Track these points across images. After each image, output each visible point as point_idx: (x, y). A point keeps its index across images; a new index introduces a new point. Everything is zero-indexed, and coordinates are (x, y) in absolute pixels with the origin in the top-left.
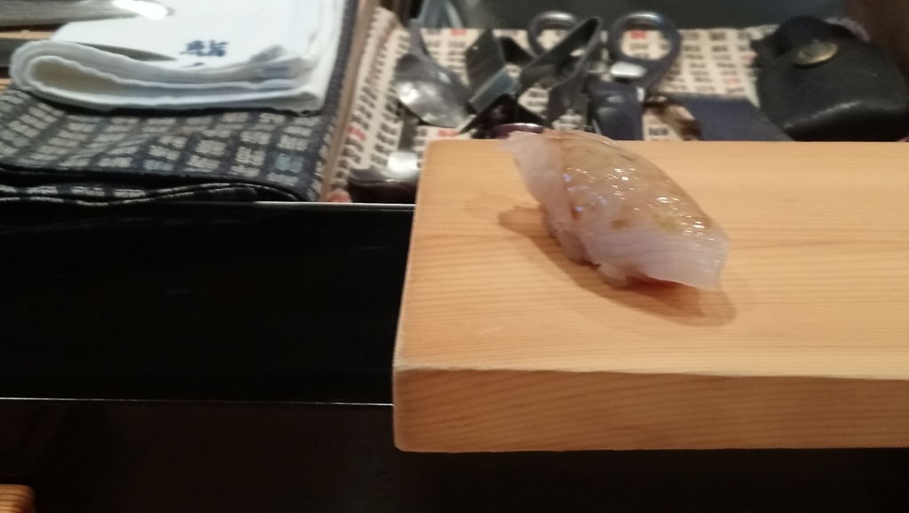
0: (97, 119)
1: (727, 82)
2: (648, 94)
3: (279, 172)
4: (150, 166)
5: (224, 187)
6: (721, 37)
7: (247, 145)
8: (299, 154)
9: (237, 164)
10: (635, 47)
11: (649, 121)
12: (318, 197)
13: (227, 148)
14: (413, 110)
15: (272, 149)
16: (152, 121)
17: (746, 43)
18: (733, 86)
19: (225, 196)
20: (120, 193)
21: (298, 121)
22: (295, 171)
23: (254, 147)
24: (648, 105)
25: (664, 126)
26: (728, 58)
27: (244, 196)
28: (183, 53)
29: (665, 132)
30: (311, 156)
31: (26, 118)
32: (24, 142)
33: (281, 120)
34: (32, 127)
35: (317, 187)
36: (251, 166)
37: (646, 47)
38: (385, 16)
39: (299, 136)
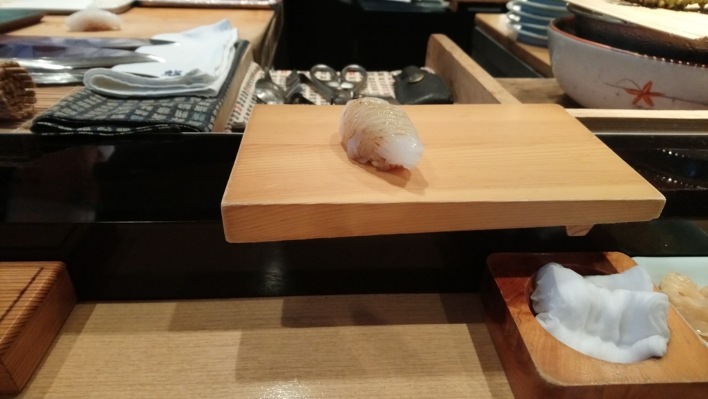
0: (120, 101)
1: (384, 90)
2: (355, 94)
3: (194, 120)
4: (133, 118)
5: (165, 126)
6: (383, 75)
7: (180, 109)
8: (203, 113)
9: (175, 117)
10: (351, 78)
12: (210, 131)
13: (171, 111)
14: (263, 100)
15: (192, 111)
16: (144, 101)
17: (391, 77)
18: (386, 92)
19: (166, 130)
20: (119, 130)
21: (207, 100)
22: (201, 120)
23: (183, 110)
26: (385, 82)
27: (175, 130)
28: (162, 75)
30: (209, 114)
31: (87, 100)
32: (82, 110)
33: (199, 100)
34: (89, 104)
35: (211, 126)
36: (181, 118)
37: (354, 78)
38: (254, 65)
39: (204, 106)
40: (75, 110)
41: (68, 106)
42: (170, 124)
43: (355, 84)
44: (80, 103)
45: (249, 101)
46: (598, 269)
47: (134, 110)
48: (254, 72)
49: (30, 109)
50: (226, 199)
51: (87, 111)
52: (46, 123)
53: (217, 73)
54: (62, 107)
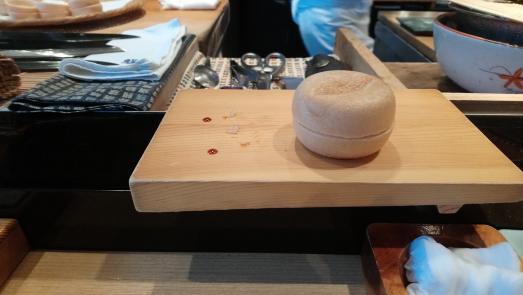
1: (298, 73)
2: (273, 77)
3: (137, 100)
4: (88, 99)
5: (112, 106)
6: (298, 60)
7: (127, 91)
8: (145, 94)
9: (122, 98)
10: (273, 63)
11: (273, 85)
12: (148, 109)
13: (120, 93)
14: (199, 82)
15: (136, 93)
16: (103, 84)
17: (304, 62)
19: (112, 109)
20: (76, 108)
21: (151, 84)
22: (142, 100)
23: (130, 92)
24: (273, 80)
25: (278, 86)
26: (299, 66)
27: (119, 109)
28: (122, 63)
29: (277, 88)
30: (149, 95)
31: (58, 84)
32: (52, 91)
33: (145, 83)
34: (59, 86)
35: (149, 105)
36: (127, 98)
37: (276, 63)
38: (199, 54)
39: (146, 88)
40: (46, 92)
41: (41, 89)
42: (115, 104)
43: (274, 68)
44: (52, 86)
45: (190, 83)
46: (468, 242)
47: (90, 93)
48: (198, 58)
49: (14, 91)
50: (134, 176)
51: (56, 92)
52: (20, 103)
53: (163, 62)
54: (36, 90)
